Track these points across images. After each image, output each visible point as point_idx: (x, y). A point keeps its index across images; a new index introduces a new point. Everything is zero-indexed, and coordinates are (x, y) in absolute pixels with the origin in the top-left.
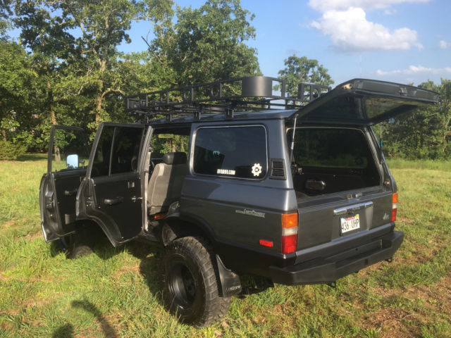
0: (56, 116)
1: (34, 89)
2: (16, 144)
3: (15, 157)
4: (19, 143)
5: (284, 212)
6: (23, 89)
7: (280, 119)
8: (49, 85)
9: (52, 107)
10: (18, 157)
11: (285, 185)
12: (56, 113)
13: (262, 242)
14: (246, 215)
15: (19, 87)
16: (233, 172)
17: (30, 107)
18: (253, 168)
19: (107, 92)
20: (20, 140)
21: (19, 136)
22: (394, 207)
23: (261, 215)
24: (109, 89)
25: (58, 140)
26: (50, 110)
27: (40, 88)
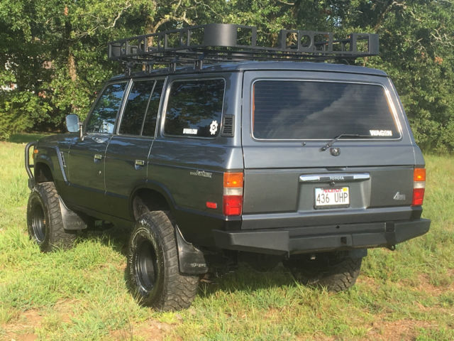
0: (76, 64)
1: (41, 17)
2: (9, 112)
3: (7, 135)
4: (15, 111)
5: (226, 170)
6: (23, 17)
7: (239, 71)
8: (66, 10)
9: (71, 49)
10: (11, 136)
11: (232, 142)
12: (77, 60)
13: (208, 204)
14: (198, 176)
15: (15, 15)
16: (195, 132)
17: (33, 48)
18: (211, 126)
19: (163, 21)
20: (16, 105)
21: (14, 100)
22: (419, 186)
23: (208, 175)
24: (167, 17)
25: (79, 106)
26: (67, 53)
27: (52, 15)
